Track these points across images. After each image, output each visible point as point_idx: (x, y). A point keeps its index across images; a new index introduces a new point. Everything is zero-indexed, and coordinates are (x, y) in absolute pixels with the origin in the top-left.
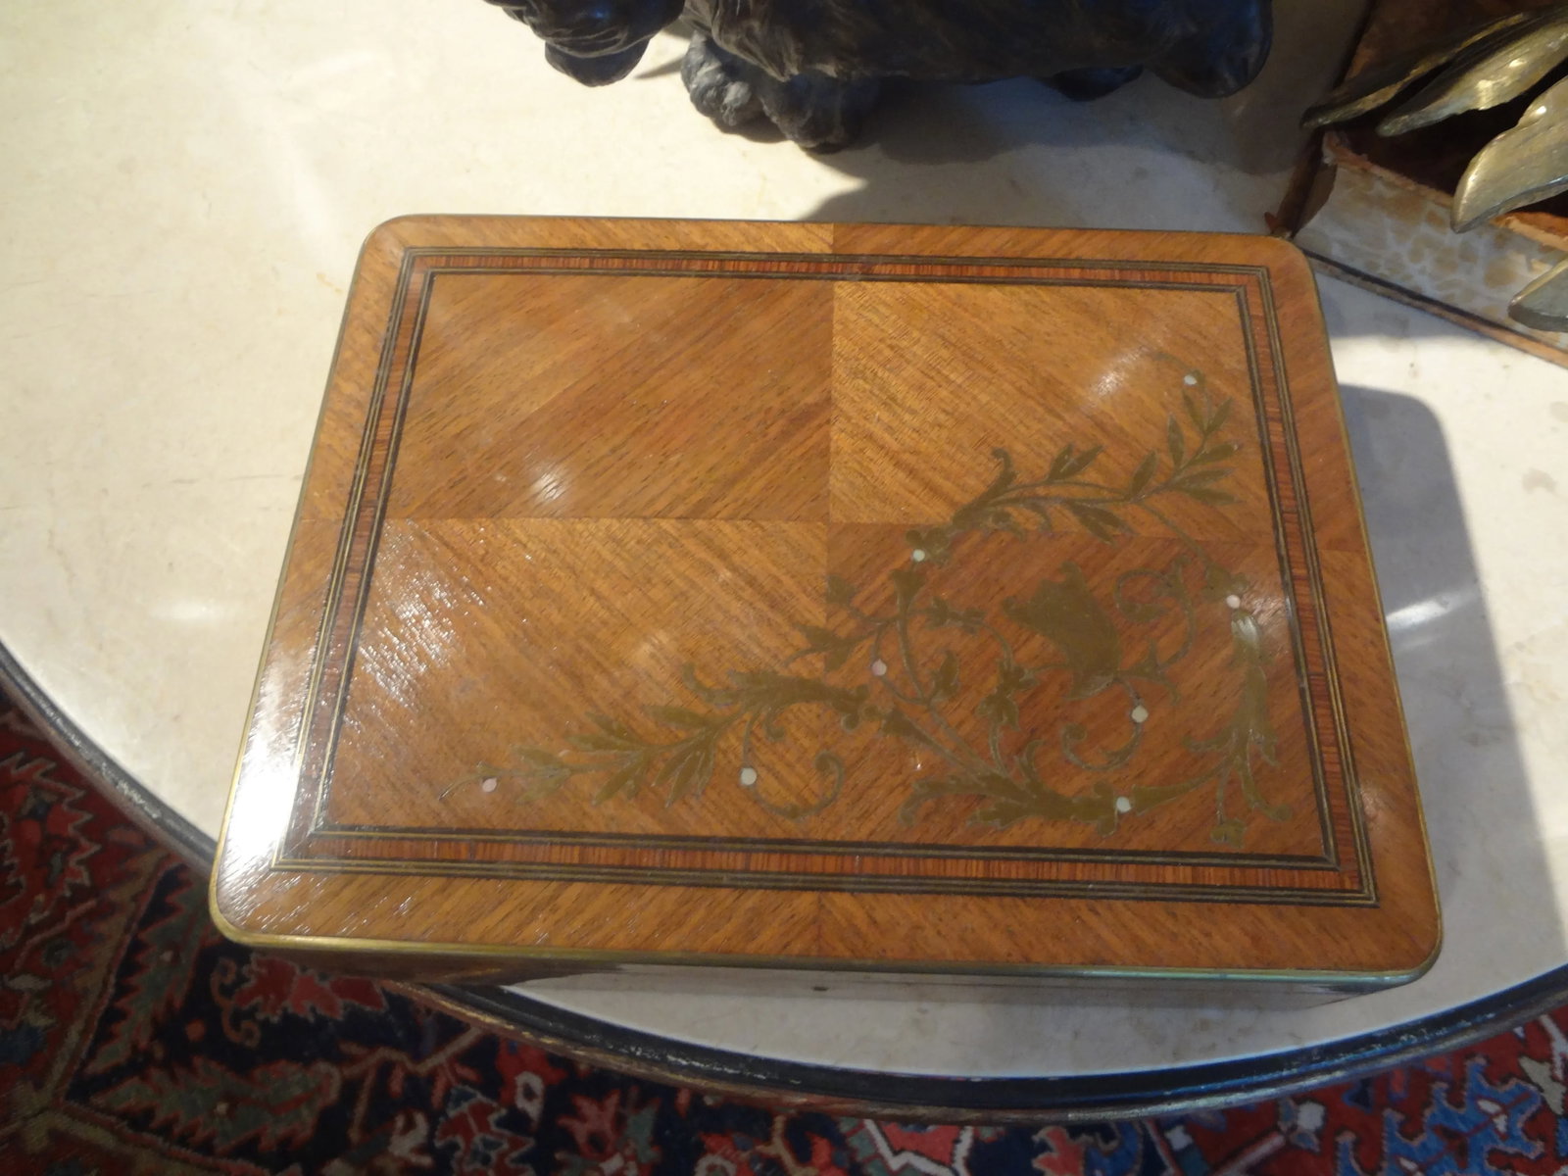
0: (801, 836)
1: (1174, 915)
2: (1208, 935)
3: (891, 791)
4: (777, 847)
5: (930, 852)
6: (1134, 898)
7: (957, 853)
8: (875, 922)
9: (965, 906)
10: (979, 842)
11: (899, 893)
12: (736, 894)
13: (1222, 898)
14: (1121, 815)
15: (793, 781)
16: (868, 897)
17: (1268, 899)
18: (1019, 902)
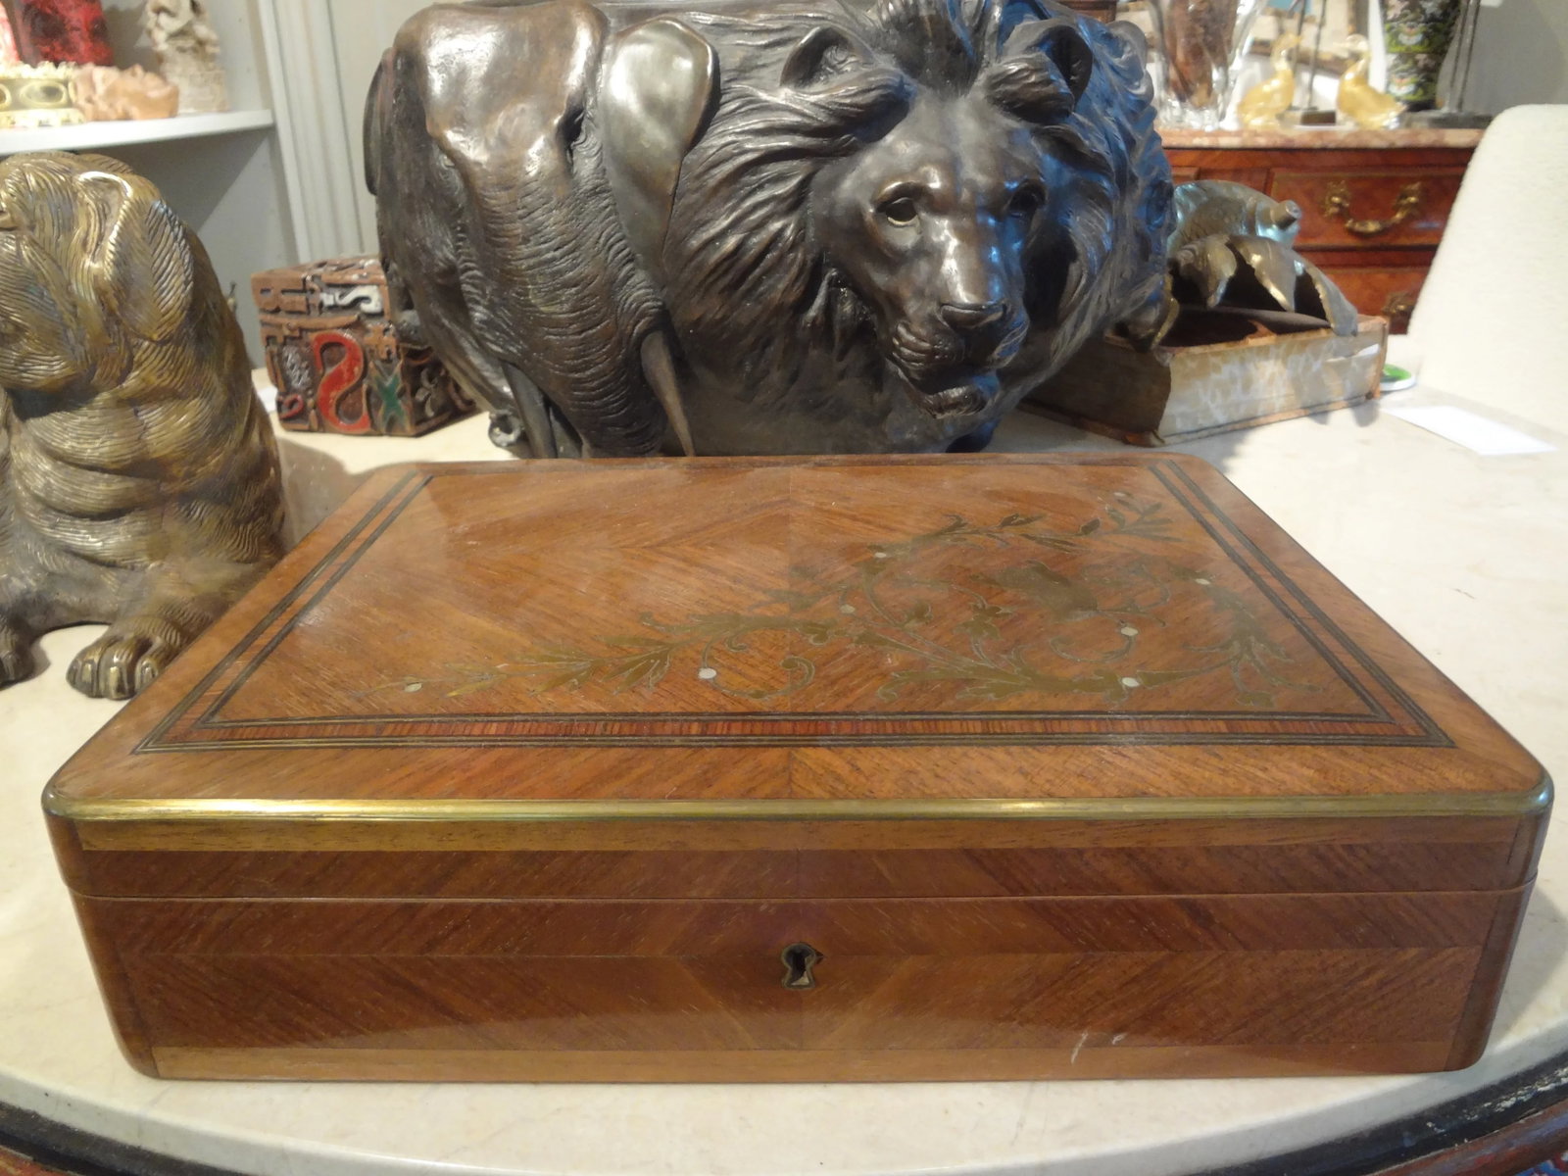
0: (767, 710)
1: (1217, 755)
2: (1265, 770)
3: (868, 679)
4: (739, 718)
5: (918, 717)
6: (1164, 744)
7: (950, 717)
8: (858, 769)
9: (965, 755)
10: (971, 710)
11: (884, 746)
12: (689, 751)
13: (1268, 741)
14: (1130, 689)
15: (755, 674)
16: (848, 751)
17: (1322, 741)
18: (1030, 749)
